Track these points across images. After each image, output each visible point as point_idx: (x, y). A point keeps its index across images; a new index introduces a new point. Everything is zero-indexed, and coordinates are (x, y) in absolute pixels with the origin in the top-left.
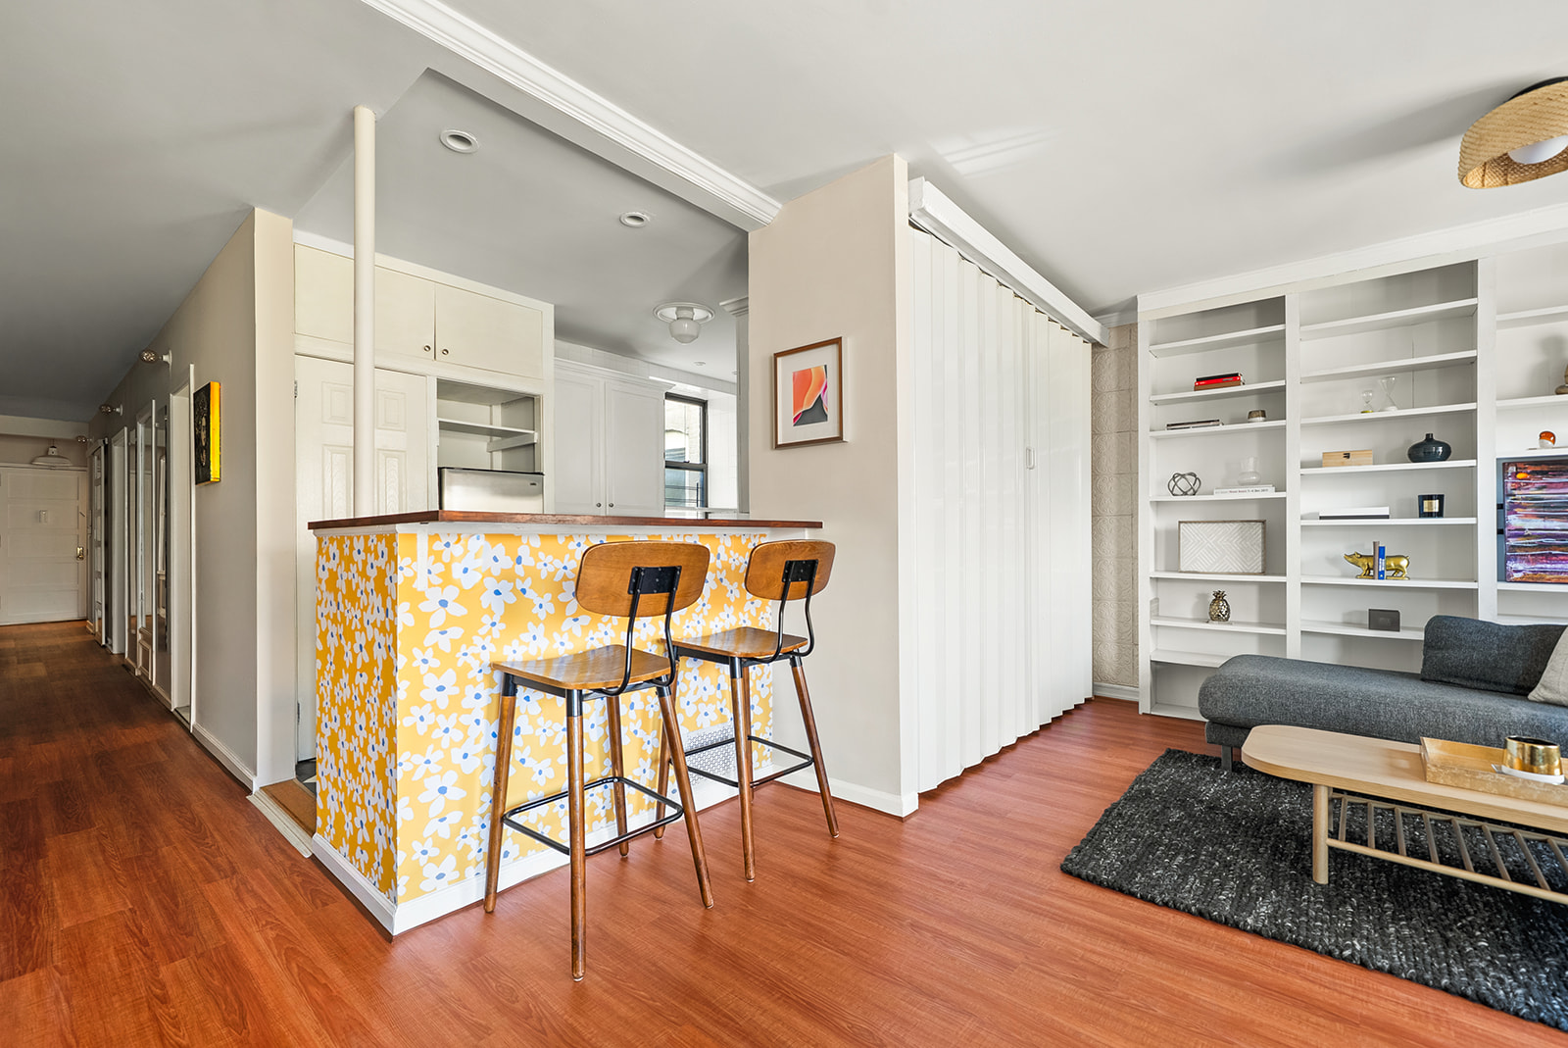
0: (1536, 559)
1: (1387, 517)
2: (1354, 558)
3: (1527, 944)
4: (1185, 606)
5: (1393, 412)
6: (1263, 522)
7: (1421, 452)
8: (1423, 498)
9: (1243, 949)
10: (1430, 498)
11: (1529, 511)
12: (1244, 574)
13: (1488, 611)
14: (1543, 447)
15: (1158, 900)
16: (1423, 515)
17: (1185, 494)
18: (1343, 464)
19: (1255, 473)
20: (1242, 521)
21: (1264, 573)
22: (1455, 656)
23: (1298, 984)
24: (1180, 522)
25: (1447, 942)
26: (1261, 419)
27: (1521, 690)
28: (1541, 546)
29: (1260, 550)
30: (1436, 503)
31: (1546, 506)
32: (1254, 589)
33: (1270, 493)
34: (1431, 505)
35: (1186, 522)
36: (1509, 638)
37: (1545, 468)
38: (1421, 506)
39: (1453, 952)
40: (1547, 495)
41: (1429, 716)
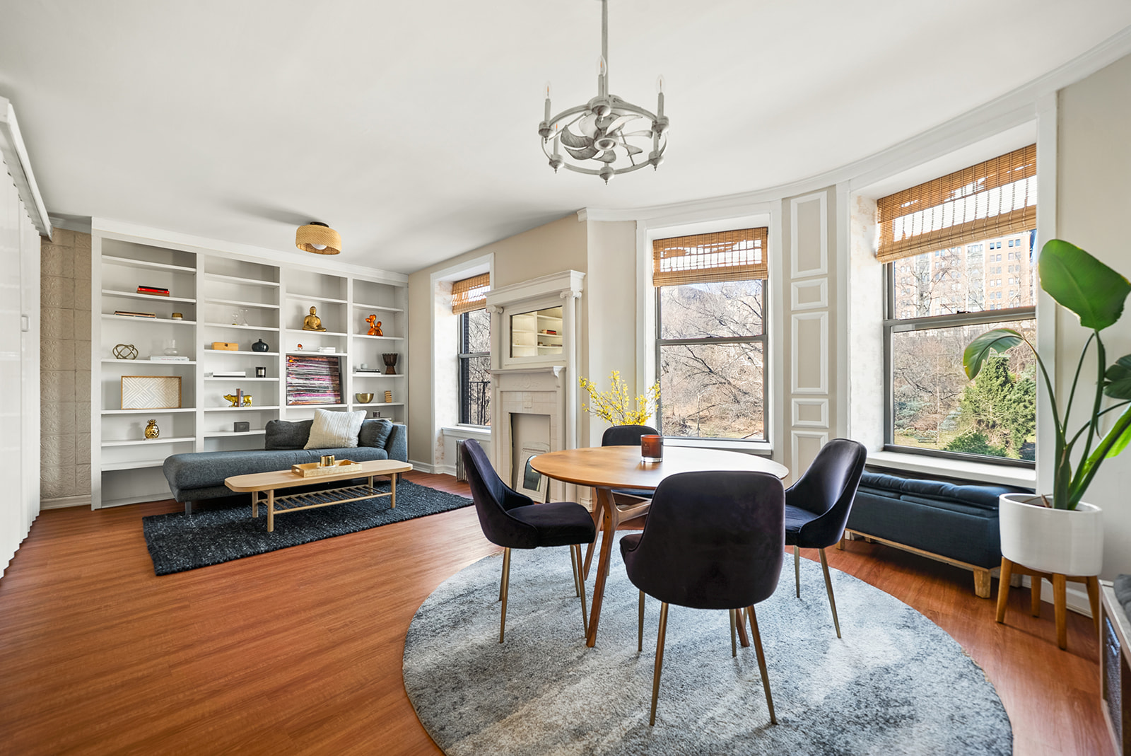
0: (296, 396)
1: (244, 377)
2: (229, 397)
3: (334, 520)
4: (122, 432)
5: (246, 327)
6: (180, 378)
7: (258, 347)
8: (258, 369)
9: (266, 557)
10: (261, 368)
11: (293, 376)
12: (167, 408)
13: (283, 417)
14: (299, 350)
15: (221, 560)
16: (258, 376)
17: (125, 358)
18: (224, 349)
19: (175, 349)
20: (167, 377)
21: (180, 407)
22: (279, 437)
23: (291, 556)
24: (122, 377)
25: (317, 528)
26: (180, 318)
27: (301, 447)
28: (298, 390)
29: (177, 394)
30: (263, 371)
31: (298, 374)
32: (170, 418)
33: (185, 361)
34: (261, 372)
35: (127, 377)
36: (296, 427)
37: (298, 359)
38: (257, 372)
39: (321, 529)
40: (300, 370)
41: (283, 461)
